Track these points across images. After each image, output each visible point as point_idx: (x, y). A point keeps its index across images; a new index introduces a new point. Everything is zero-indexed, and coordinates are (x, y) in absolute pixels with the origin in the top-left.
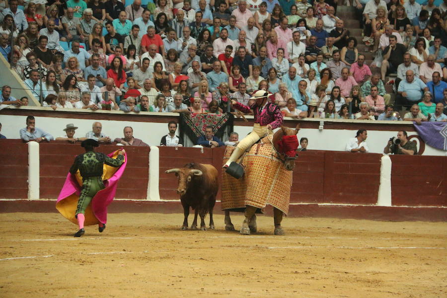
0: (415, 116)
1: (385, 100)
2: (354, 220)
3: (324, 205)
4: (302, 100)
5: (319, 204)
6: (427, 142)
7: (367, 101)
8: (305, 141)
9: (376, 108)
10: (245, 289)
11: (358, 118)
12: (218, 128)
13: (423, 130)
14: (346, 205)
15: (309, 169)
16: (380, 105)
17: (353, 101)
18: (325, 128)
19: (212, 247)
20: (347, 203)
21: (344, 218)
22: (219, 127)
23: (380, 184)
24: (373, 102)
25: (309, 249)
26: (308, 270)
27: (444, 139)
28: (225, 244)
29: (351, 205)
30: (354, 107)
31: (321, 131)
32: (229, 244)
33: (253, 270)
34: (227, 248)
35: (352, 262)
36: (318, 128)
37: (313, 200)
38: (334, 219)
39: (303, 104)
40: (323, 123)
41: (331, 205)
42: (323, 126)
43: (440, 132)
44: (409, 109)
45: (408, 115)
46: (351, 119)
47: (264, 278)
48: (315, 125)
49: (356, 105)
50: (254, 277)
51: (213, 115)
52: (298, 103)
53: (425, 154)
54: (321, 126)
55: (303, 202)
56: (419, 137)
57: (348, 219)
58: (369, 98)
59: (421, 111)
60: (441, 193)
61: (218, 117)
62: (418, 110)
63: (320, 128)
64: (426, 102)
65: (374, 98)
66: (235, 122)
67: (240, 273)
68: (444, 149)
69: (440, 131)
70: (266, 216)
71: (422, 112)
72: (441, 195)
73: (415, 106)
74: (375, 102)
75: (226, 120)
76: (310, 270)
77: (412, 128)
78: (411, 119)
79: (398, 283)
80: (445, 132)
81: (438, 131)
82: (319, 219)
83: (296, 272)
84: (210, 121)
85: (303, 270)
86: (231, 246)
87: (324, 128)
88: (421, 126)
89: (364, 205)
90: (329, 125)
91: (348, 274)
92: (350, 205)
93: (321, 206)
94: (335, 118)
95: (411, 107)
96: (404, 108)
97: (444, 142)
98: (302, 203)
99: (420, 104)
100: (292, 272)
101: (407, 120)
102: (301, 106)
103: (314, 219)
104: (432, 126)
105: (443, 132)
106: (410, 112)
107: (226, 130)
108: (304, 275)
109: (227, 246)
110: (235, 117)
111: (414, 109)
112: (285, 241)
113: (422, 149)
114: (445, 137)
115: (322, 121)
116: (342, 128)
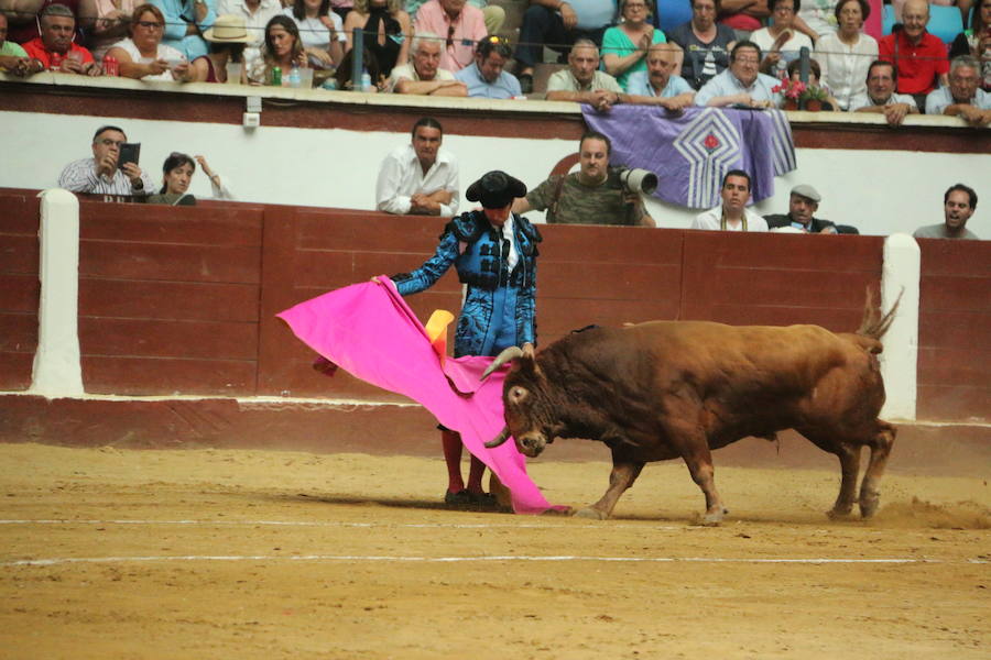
2: (367, 456)
3: (259, 405)
4: (182, 17)
5: (240, 400)
13: (615, 134)
14: (338, 402)
15: (205, 272)
17: (372, 26)
18: (264, 122)
20: (341, 398)
21: (330, 453)
24: (443, 30)
27: (689, 167)
29: (357, 403)
30: (371, 48)
31: (250, 131)
36: (240, 122)
37: (216, 385)
38: (293, 455)
39: (189, 33)
40: (259, 103)
41: (285, 404)
42: (257, 116)
43: (676, 144)
46: (361, 90)
48: (231, 109)
49: (381, 41)
52: (169, 29)
54: (252, 116)
55: (182, 393)
57: (343, 455)
63: (247, 123)
68: (690, 205)
69: (674, 139)
70: (40, 442)
73: (584, 49)
77: (575, 124)
78: (573, 97)
80: (693, 144)
81: (669, 140)
82: (239, 454)
87: (262, 124)
88: (611, 122)
89: (402, 405)
90: (279, 112)
92: (351, 402)
93: (248, 405)
96: (550, 56)
97: (688, 179)
98: (176, 397)
101: (560, 97)
102: (178, 39)
103: (221, 453)
104: (649, 121)
105: (686, 144)
111: (581, 60)
114: (692, 161)
115: (255, 95)
116: (329, 125)
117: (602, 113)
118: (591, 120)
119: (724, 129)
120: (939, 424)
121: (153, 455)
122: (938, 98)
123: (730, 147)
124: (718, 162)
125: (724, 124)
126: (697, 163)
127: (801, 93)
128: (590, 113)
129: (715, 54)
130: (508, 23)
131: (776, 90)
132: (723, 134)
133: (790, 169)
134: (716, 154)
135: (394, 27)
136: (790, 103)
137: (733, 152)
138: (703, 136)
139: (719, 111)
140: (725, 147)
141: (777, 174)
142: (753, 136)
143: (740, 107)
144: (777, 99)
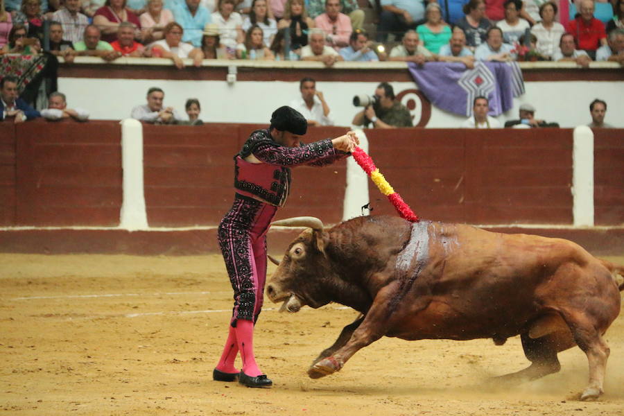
0: (411, 52)
1: (352, 22)
6: (435, 102)
7: (319, 26)
8: (194, 106)
9: (335, 38)
10: (69, 398)
11: (304, 58)
12: (26, 83)
13: (427, 79)
15: (210, 161)
16: (343, 33)
17: (293, 26)
18: (239, 79)
19: (12, 319)
22: (29, 80)
23: (346, 185)
24: (330, 27)
25: (204, 316)
26: (198, 356)
27: (467, 95)
28: (39, 312)
30: (293, 37)
31: (231, 84)
32: (47, 312)
33: (90, 360)
34: (42, 318)
35: (286, 336)
36: (225, 79)
40: (235, 69)
42: (235, 76)
43: (460, 83)
44: (399, 39)
45: (398, 51)
46: (289, 60)
47: (110, 375)
48: (220, 73)
49: (299, 33)
50: (90, 374)
51: (14, 58)
53: (431, 125)
54: (232, 76)
55: (201, 224)
56: (421, 93)
58: (322, 19)
59: (421, 41)
60: (461, 200)
61: (24, 61)
62: (417, 41)
63: (229, 80)
64: (433, 24)
65: (333, 19)
66: (60, 71)
67: (62, 367)
69: (458, 80)
71: (425, 44)
72: (463, 203)
73: (411, 35)
74: (335, 28)
75: (42, 66)
76: (203, 356)
77: (405, 75)
78: (404, 59)
79: (369, 373)
80: (468, 82)
81: (455, 81)
83: (175, 361)
84: (9, 69)
85: (189, 357)
86: (50, 315)
87: (237, 80)
88: (423, 71)
90: (246, 74)
91: (276, 360)
94: (257, 60)
95: (403, 36)
96: (391, 37)
97: (466, 100)
98: (197, 228)
99: (421, 28)
100: (167, 362)
101: (397, 59)
104: (444, 71)
105: (466, 82)
106: (402, 44)
107: (43, 87)
108: (191, 366)
109: (42, 315)
110: (61, 60)
111: (410, 40)
112: (160, 302)
113: (426, 116)
114: (468, 91)
115: (233, 65)
116: (273, 79)
117: (420, 66)
118: (414, 72)
119: (485, 73)
120: (606, 228)
121: (185, 259)
122: (603, 52)
123: (489, 83)
124: (483, 91)
125: (485, 70)
126: (471, 91)
127: (527, 53)
128: (413, 67)
129: (480, 33)
130: (367, 21)
131: (513, 51)
132: (484, 76)
133: (522, 93)
134: (481, 87)
135: (304, 26)
136: (521, 58)
137: (490, 85)
138: (474, 77)
139: (483, 64)
140: (486, 83)
141: (514, 96)
142: (501, 76)
143: (494, 61)
144: (514, 56)
